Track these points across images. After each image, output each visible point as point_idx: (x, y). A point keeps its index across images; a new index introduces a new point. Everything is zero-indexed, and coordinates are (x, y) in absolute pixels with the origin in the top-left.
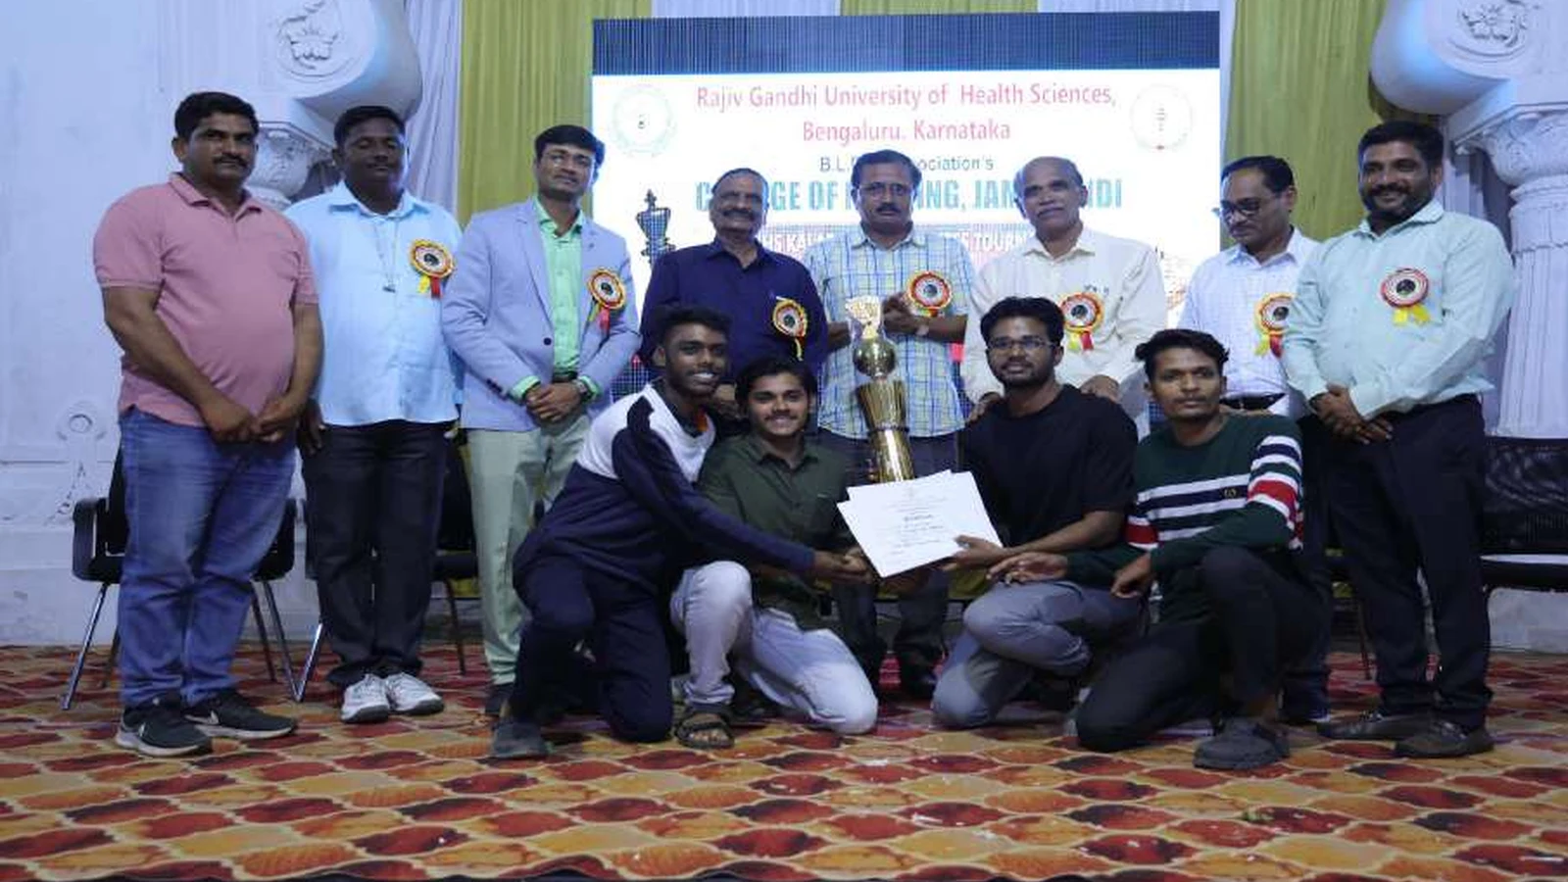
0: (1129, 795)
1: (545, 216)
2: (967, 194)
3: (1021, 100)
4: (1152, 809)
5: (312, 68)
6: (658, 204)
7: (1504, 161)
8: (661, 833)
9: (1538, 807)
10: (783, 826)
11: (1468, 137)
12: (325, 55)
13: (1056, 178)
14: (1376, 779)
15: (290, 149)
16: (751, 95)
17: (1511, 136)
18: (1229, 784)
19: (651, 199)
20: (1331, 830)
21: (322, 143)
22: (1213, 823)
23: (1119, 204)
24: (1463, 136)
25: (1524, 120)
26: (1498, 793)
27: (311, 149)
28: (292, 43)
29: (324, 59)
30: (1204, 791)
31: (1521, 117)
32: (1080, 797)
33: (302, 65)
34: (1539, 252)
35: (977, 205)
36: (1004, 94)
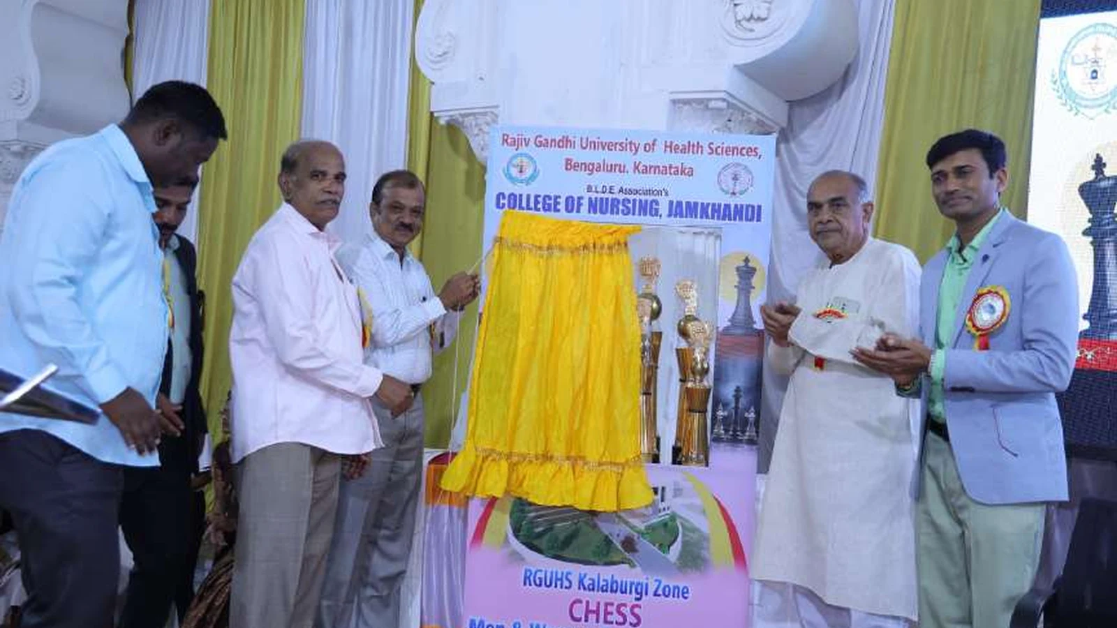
5: (752, 30)
12: (764, 16)
15: (730, 120)
19: (1099, 165)
28: (735, 5)
33: (743, 28)
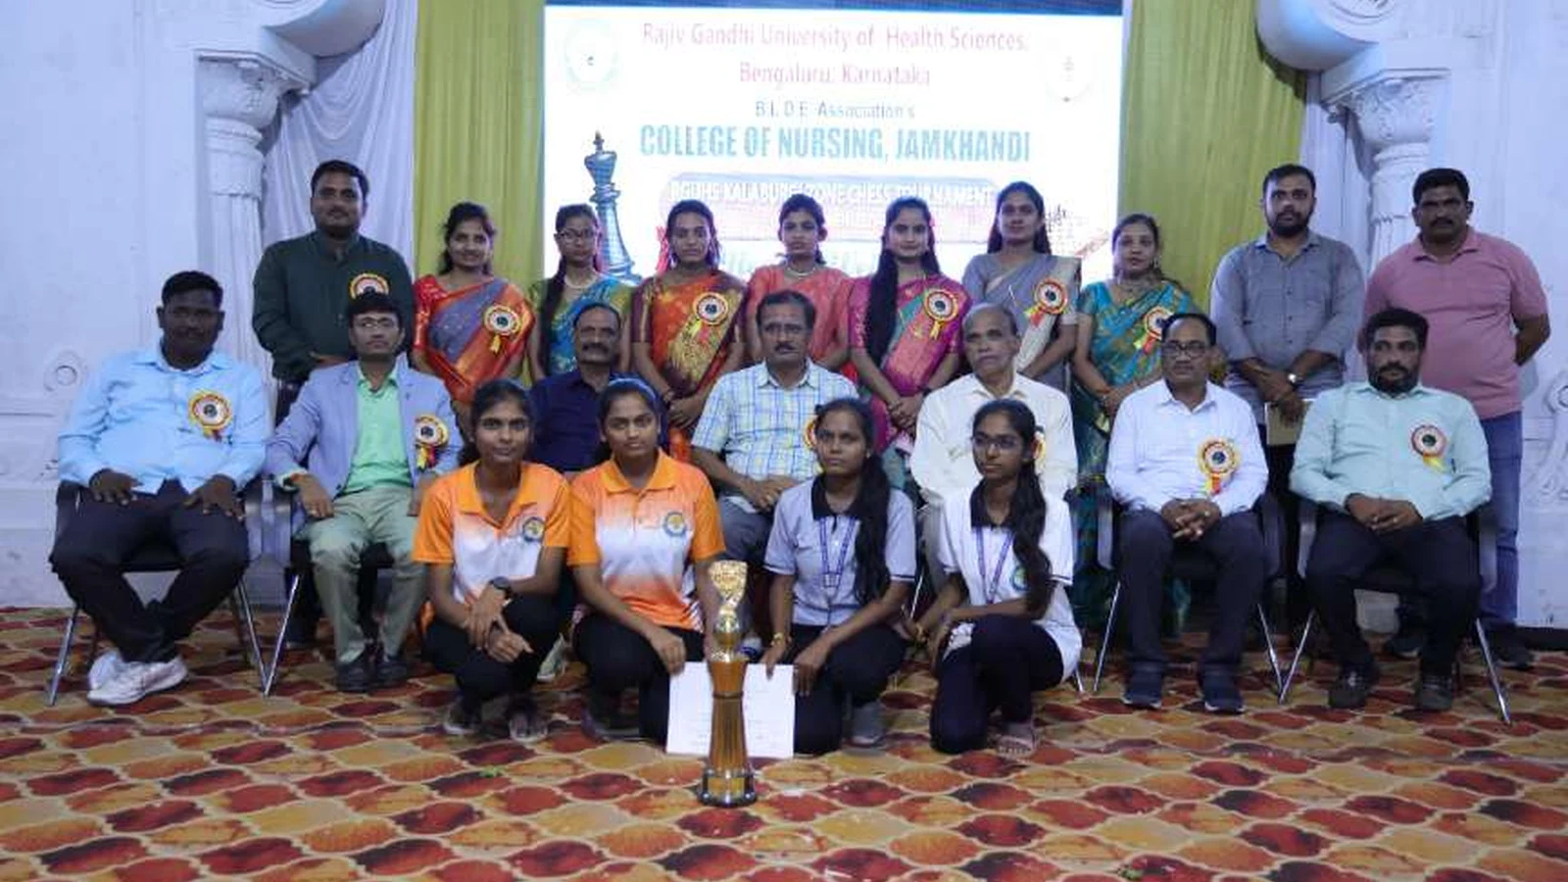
2: (889, 145)
3: (941, 43)
6: (605, 147)
7: (1370, 122)
8: (636, 812)
11: (1341, 96)
14: (1236, 813)
15: (261, 80)
16: (693, 31)
17: (1377, 100)
18: (1109, 821)
19: (598, 141)
21: (291, 72)
23: (1027, 158)
24: (1336, 95)
25: (1391, 86)
27: (280, 78)
30: (1085, 832)
31: (1387, 83)
32: (976, 841)
34: (1395, 220)
35: (898, 156)
36: (926, 36)
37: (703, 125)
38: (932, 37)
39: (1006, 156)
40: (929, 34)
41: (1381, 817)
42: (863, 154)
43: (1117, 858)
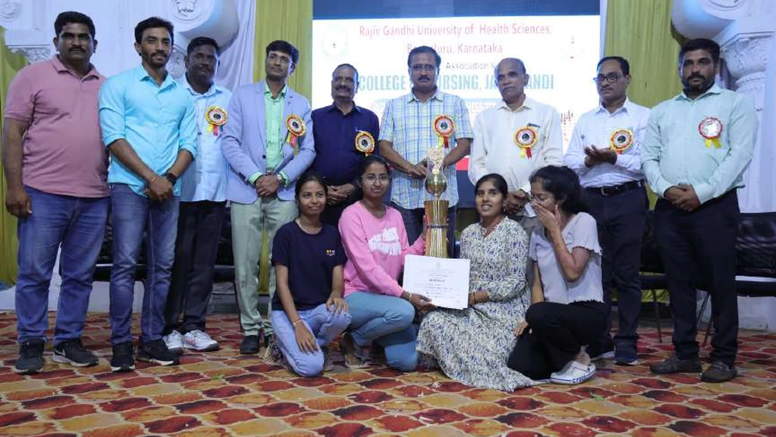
0: (530, 407)
1: (268, 90)
2: (482, 82)
3: (508, 32)
4: (539, 415)
5: (186, 16)
7: (733, 64)
8: (294, 424)
9: (733, 418)
10: (355, 422)
12: (192, 9)
13: (511, 70)
14: (653, 400)
16: (384, 30)
17: (736, 50)
18: (581, 401)
20: (626, 430)
22: (568, 425)
23: (552, 87)
25: (743, 43)
26: (714, 410)
29: (192, 11)
30: (567, 405)
31: (740, 40)
32: (506, 408)
33: (182, 14)
35: (487, 87)
36: (500, 29)
37: (388, 75)
38: (503, 29)
39: (541, 86)
40: (501, 27)
41: (737, 404)
42: (468, 87)
43: (582, 416)
